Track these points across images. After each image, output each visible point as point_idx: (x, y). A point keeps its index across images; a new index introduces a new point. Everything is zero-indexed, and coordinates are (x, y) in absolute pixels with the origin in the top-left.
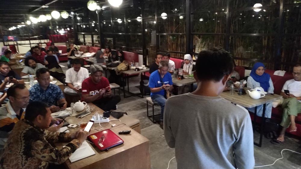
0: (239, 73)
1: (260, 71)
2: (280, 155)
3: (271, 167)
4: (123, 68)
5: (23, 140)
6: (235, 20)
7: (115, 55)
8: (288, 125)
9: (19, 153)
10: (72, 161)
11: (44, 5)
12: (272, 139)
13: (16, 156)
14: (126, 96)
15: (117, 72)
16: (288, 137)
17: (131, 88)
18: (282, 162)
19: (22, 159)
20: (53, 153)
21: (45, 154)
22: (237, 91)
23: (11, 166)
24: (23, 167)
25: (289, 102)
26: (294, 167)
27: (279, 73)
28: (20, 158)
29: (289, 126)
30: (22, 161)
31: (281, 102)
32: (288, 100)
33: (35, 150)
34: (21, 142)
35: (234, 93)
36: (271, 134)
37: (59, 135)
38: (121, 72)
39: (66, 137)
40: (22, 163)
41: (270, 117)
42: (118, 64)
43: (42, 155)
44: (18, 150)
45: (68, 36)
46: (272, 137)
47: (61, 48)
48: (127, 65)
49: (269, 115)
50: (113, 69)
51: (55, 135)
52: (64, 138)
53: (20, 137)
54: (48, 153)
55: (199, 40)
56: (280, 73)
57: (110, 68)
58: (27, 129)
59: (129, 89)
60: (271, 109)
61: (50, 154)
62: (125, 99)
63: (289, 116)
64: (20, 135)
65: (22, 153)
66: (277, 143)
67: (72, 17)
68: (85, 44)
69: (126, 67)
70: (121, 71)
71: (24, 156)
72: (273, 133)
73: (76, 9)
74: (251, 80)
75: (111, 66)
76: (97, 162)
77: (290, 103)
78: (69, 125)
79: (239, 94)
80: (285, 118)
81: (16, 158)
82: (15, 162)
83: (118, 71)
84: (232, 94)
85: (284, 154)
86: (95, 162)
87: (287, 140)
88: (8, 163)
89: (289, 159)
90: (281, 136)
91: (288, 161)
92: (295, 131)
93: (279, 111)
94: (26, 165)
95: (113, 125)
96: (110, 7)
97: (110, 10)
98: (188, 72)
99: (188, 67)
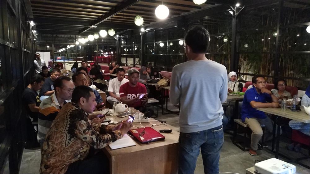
0: (290, 93)
4: (163, 84)
5: (69, 118)
6: (285, 40)
7: (155, 72)
9: (64, 131)
10: (112, 149)
11: (94, 25)
13: (61, 133)
14: (164, 113)
15: (156, 88)
17: (169, 106)
19: (67, 138)
20: (94, 136)
21: (87, 136)
22: (289, 108)
23: (56, 143)
24: (66, 146)
28: (64, 136)
30: (66, 140)
33: (79, 129)
34: (67, 120)
35: (286, 109)
37: (100, 126)
38: (161, 88)
39: (108, 129)
40: (66, 142)
42: (158, 80)
43: (84, 136)
44: (63, 128)
45: (111, 58)
47: (104, 68)
48: (168, 80)
50: (153, 85)
51: (97, 126)
52: (105, 129)
53: (67, 115)
54: (90, 135)
55: (244, 62)
57: (150, 84)
58: (74, 109)
59: (168, 107)
61: (91, 136)
62: (164, 115)
64: (66, 114)
65: (67, 131)
67: (117, 39)
68: (127, 65)
69: (167, 82)
70: (160, 86)
71: (68, 135)
73: (121, 32)
74: (306, 99)
75: (151, 82)
76: (138, 151)
78: (110, 121)
79: (293, 110)
81: (61, 136)
82: (60, 140)
83: (158, 86)
86: (136, 151)
88: (54, 140)
94: (69, 145)
95: (154, 125)
96: (154, 29)
97: (154, 32)
98: (234, 90)
99: (233, 85)
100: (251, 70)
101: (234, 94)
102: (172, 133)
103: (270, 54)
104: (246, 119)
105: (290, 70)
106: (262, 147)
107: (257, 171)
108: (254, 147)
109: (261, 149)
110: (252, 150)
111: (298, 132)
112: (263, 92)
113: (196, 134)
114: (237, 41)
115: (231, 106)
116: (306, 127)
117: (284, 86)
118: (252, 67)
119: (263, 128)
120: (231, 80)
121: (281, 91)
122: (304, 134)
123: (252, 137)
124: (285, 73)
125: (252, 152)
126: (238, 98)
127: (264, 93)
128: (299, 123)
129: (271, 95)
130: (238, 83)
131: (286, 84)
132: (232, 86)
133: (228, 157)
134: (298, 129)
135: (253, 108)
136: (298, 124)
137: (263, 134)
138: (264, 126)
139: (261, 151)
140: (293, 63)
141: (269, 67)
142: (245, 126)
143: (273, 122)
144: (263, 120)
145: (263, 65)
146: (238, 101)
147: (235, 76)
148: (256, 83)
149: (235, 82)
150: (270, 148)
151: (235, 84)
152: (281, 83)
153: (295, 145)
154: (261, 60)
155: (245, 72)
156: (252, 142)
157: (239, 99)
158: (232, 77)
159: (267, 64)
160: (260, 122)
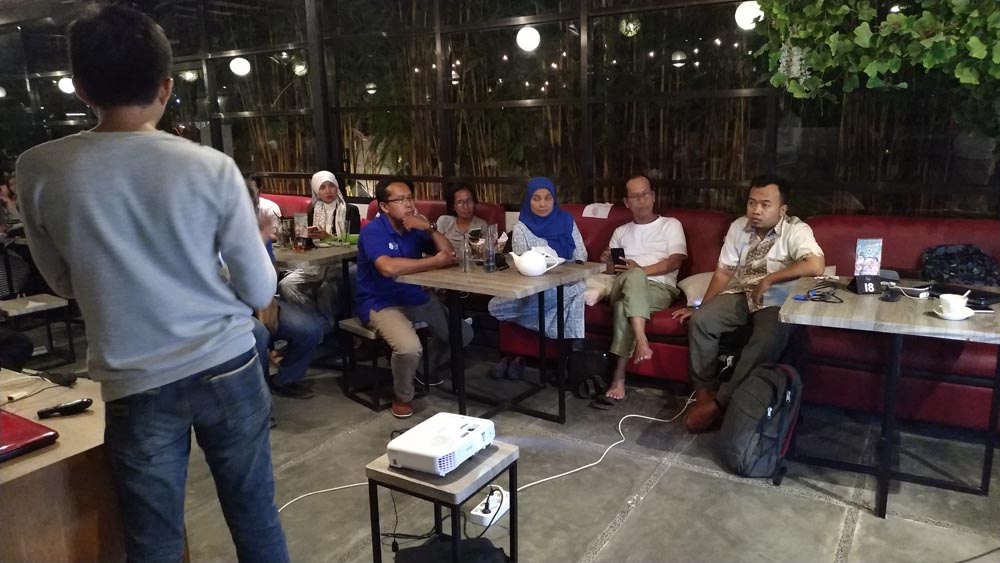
1: (543, 202)
2: (616, 435)
3: (595, 468)
8: (629, 350)
12: (593, 397)
16: (634, 388)
18: (623, 452)
22: (480, 264)
25: (624, 282)
26: (653, 458)
27: (595, 212)
29: (631, 353)
31: (606, 290)
32: (624, 277)
35: (473, 269)
36: (590, 383)
41: (581, 335)
46: (592, 391)
49: (578, 329)
55: (365, 140)
56: (598, 211)
60: (582, 310)
63: (630, 320)
66: (607, 407)
72: (594, 379)
77: (627, 283)
79: (488, 269)
80: (621, 328)
84: (468, 269)
85: (627, 430)
87: (632, 395)
89: (640, 442)
90: (614, 383)
91: (639, 446)
92: (647, 357)
93: (602, 316)
95: (15, 396)
96: (17, 23)
97: (17, 36)
98: (334, 229)
99: (330, 213)
100: (386, 163)
101: (332, 243)
102: (91, 413)
103: (434, 113)
104: (373, 313)
105: (486, 156)
106: (427, 387)
107: (395, 462)
108: (403, 393)
109: (424, 395)
110: (400, 402)
111: (513, 325)
112: (408, 227)
113: (144, 398)
114: (329, 74)
115: (331, 280)
116: (526, 310)
117: (471, 205)
118: (390, 154)
119: (422, 334)
120: (321, 200)
121: (465, 219)
122: (525, 328)
123: (393, 365)
124: (477, 166)
125: (401, 408)
126: (344, 255)
127: (413, 230)
128: (510, 303)
129: (431, 233)
130: (343, 207)
131: (475, 200)
132: (326, 218)
133: (328, 442)
134: (511, 317)
135: (386, 278)
136: (510, 306)
137: (421, 350)
138: (424, 325)
139: (426, 399)
140: (493, 138)
141: (432, 151)
142: (372, 335)
143: (447, 309)
144: (421, 309)
145: (416, 147)
146: (345, 261)
147: (331, 185)
148: (387, 202)
149: (334, 203)
150: (448, 384)
151: (335, 211)
152: (462, 195)
153: (508, 364)
154: (410, 131)
155: (370, 172)
156: (396, 382)
157: (349, 257)
158: (323, 187)
159: (428, 144)
160: (410, 317)
